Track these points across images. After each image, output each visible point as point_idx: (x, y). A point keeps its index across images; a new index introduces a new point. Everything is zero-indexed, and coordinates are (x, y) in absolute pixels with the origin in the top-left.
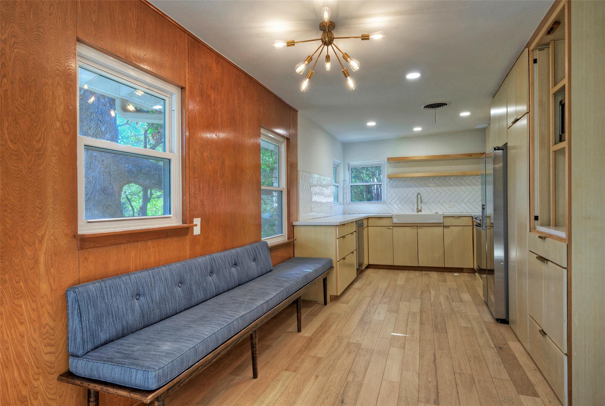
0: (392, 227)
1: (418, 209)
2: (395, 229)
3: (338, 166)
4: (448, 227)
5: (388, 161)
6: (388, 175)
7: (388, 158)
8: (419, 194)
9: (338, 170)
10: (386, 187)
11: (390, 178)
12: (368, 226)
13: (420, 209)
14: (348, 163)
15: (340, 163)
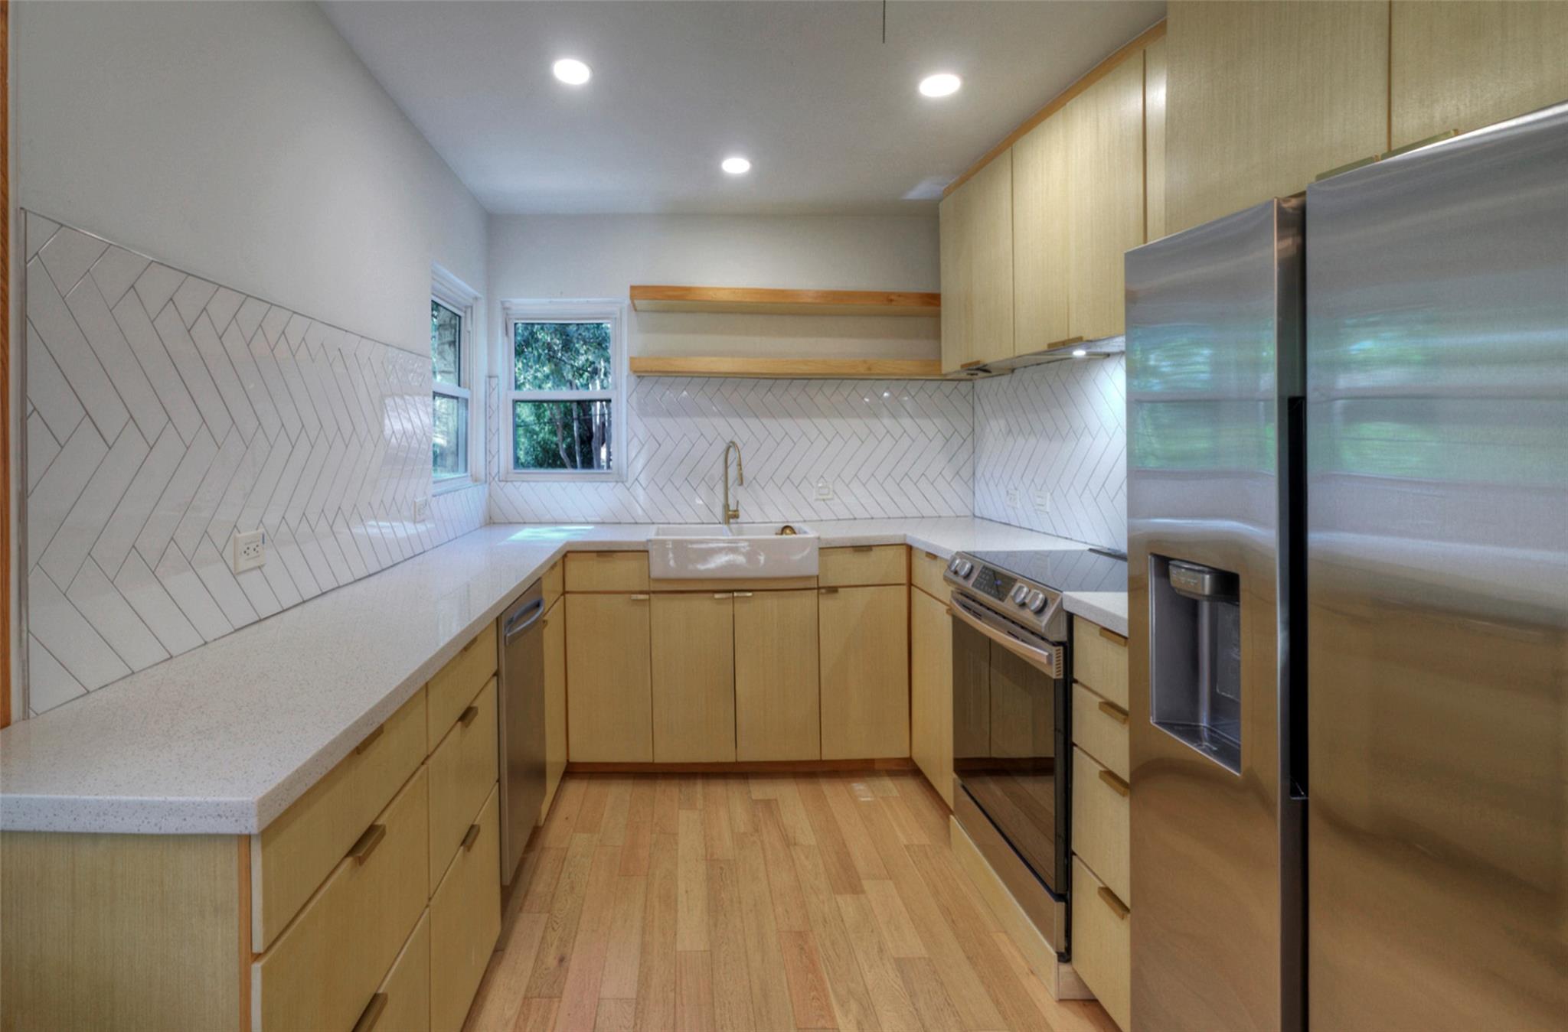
0: (645, 597)
1: (726, 506)
2: (660, 604)
3: (469, 311)
4: (833, 590)
5: (632, 298)
6: (632, 360)
7: (633, 288)
8: (732, 445)
9: (470, 329)
10: (624, 411)
11: (641, 373)
12: (564, 593)
13: (732, 507)
14: (502, 303)
15: (476, 299)
